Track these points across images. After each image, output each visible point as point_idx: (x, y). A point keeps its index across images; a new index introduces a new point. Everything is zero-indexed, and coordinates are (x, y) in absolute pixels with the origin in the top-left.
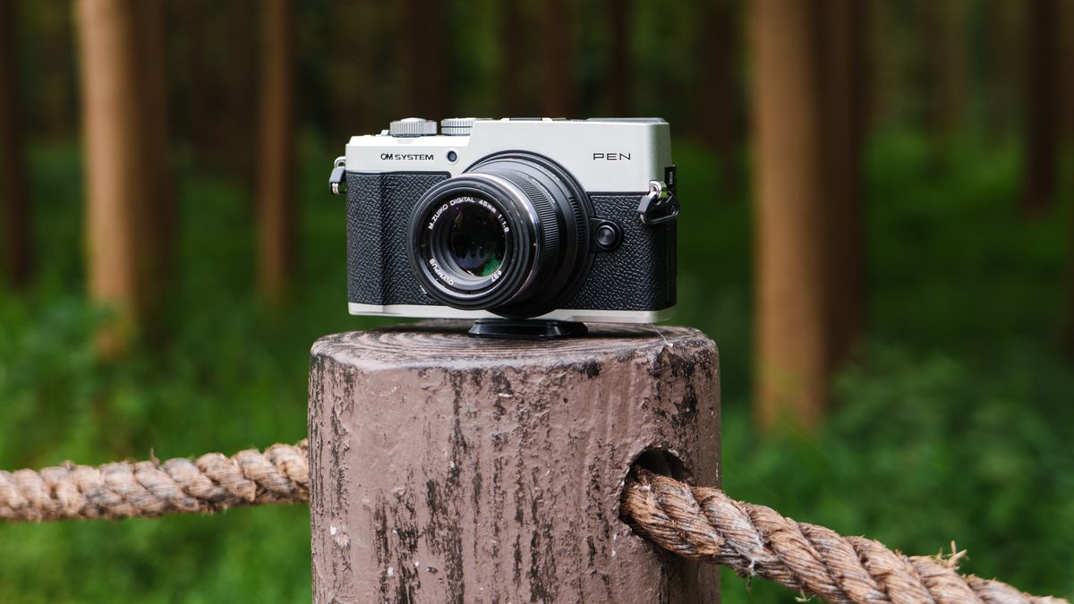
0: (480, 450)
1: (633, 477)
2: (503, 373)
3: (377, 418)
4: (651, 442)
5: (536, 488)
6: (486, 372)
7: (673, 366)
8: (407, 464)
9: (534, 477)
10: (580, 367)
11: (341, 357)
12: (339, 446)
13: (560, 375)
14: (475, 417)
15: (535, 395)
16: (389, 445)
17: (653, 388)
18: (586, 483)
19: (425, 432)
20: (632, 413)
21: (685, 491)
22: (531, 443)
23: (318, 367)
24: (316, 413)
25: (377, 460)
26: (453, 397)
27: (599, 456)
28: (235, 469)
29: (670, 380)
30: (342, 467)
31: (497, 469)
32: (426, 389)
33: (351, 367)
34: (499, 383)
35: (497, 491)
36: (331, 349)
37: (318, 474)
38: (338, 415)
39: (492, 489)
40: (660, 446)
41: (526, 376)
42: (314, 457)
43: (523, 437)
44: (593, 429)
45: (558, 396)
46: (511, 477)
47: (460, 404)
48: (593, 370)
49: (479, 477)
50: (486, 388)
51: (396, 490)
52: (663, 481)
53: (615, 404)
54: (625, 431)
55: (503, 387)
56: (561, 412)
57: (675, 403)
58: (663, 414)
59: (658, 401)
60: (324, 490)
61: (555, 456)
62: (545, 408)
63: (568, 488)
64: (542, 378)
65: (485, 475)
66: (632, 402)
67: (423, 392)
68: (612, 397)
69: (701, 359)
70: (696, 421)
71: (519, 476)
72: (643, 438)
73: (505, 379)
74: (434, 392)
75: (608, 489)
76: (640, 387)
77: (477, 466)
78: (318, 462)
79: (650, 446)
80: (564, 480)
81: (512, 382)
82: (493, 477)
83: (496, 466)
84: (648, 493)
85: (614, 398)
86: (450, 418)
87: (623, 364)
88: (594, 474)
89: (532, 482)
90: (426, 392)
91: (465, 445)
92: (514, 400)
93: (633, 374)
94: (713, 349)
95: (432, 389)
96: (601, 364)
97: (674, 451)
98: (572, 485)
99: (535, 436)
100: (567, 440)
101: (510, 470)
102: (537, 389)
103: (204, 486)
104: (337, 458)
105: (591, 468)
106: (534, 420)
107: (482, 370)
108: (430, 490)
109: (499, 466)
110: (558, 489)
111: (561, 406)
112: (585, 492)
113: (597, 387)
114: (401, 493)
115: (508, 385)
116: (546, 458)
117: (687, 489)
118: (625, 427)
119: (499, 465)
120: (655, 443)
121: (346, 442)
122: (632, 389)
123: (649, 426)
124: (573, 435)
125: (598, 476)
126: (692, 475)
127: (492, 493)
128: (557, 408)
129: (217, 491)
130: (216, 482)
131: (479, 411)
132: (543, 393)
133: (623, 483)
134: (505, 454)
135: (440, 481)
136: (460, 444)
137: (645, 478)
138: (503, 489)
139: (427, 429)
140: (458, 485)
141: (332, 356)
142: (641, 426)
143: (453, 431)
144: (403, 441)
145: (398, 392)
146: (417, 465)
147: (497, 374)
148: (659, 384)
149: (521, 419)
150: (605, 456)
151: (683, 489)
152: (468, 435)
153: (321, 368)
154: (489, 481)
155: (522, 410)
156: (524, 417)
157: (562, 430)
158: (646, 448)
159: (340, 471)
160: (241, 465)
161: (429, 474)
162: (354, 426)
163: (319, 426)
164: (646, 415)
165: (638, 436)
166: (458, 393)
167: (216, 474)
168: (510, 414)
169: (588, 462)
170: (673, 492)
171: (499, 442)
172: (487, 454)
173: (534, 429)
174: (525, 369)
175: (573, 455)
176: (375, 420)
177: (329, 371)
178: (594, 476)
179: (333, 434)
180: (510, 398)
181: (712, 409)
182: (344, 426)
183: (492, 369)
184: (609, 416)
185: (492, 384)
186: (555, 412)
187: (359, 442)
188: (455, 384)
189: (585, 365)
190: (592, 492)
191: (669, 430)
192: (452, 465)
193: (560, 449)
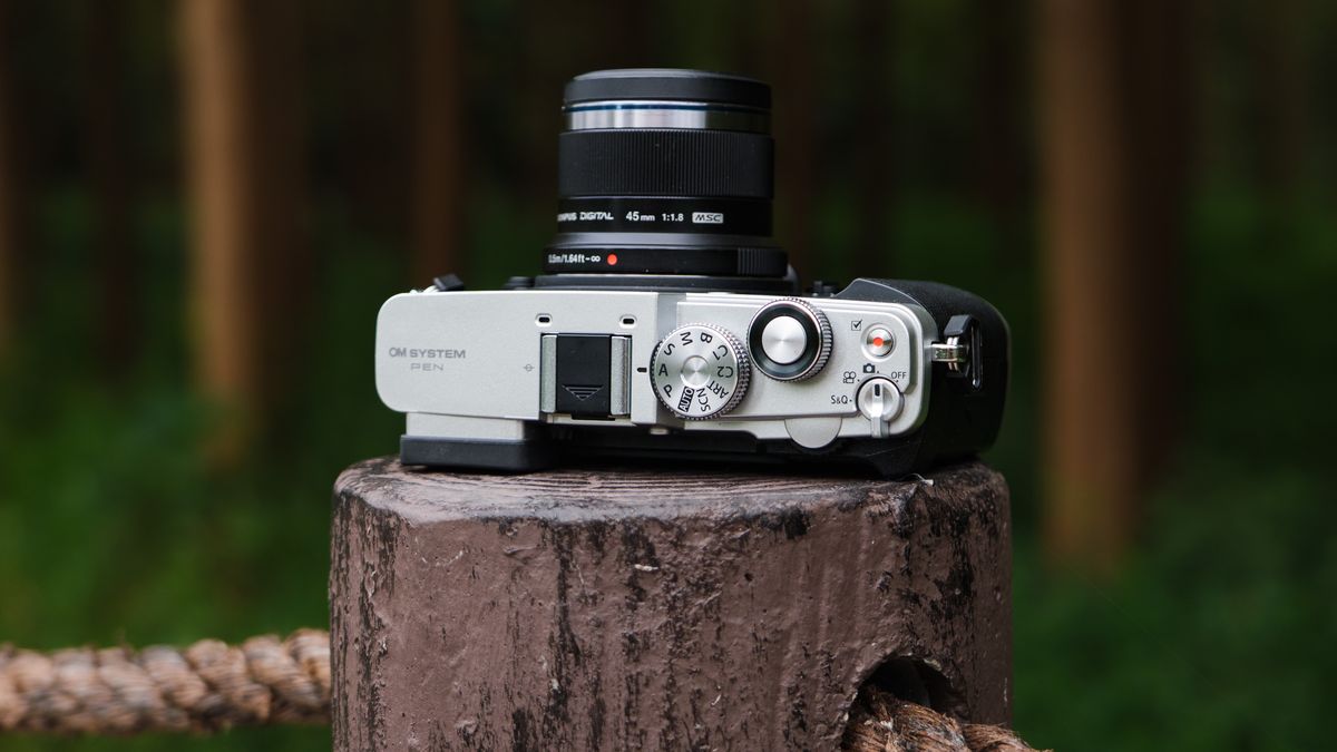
0: (603, 660)
1: (864, 706)
2: (641, 529)
3: (431, 602)
4: (894, 647)
5: (698, 726)
6: (614, 527)
7: (933, 518)
8: (480, 680)
9: (694, 707)
10: (773, 520)
11: (375, 498)
12: (371, 646)
13: (739, 534)
14: (595, 603)
15: (697, 568)
16: (451, 649)
17: (898, 555)
18: (783, 716)
19: (509, 627)
20: (862, 598)
21: (952, 732)
22: (688, 650)
23: (342, 513)
24: (339, 589)
25: (430, 674)
26: (557, 570)
27: (805, 672)
28: (238, 667)
29: (928, 541)
30: (376, 682)
31: (631, 693)
32: (512, 555)
33: (390, 516)
34: (636, 547)
35: (630, 730)
36: (362, 484)
37: (341, 692)
38: (370, 595)
39: (622, 726)
40: (910, 654)
41: (681, 535)
42: (336, 662)
43: (676, 639)
44: (795, 625)
45: (736, 569)
46: (655, 706)
47: (570, 581)
48: (795, 524)
49: (600, 707)
50: (613, 555)
51: (462, 723)
52: (915, 713)
53: (833, 583)
54: (851, 628)
55: (641, 553)
56: (740, 597)
57: (936, 582)
58: (915, 599)
59: (907, 578)
60: (350, 718)
61: (731, 672)
62: (713, 590)
63: (752, 726)
64: (708, 540)
65: (611, 703)
66: (862, 580)
67: (506, 561)
68: (828, 571)
69: (980, 506)
70: (971, 610)
71: (667, 706)
72: (881, 640)
73: (645, 540)
74: (526, 560)
75: (821, 727)
76: (877, 554)
77: (596, 686)
78: (341, 671)
79: (894, 653)
80: (746, 711)
81: (656, 545)
82: (623, 706)
83: (629, 688)
84: (889, 734)
85: (831, 574)
86: (551, 605)
87: (847, 515)
88: (797, 701)
89: (691, 715)
90: (513, 561)
91: (576, 651)
92: (659, 575)
93: (865, 532)
94: (1001, 489)
95: (522, 555)
96: (809, 515)
97: (934, 662)
98: (759, 721)
99: (696, 638)
100: (751, 645)
101: (653, 695)
102: (699, 557)
103: (193, 692)
104: (368, 667)
105: (792, 691)
106: (694, 610)
107: (605, 524)
108: (518, 727)
109: (634, 688)
110: (735, 727)
111: (740, 586)
112: (780, 732)
113: (803, 554)
114: (471, 731)
115: (651, 550)
116: (715, 675)
117: (954, 727)
118: (850, 622)
119: (634, 685)
120: (901, 649)
121: (382, 640)
122: (862, 557)
123: (889, 620)
124: (761, 635)
125: (804, 706)
126: (963, 700)
127: (622, 733)
128: (735, 590)
129: (214, 700)
130: (212, 686)
131: (602, 593)
132: (710, 565)
133: (846, 717)
134: (644, 668)
135: (535, 711)
136: (568, 649)
137: (883, 708)
138: (641, 726)
139: (513, 623)
140: (565, 719)
141: (362, 495)
142: (878, 619)
143: (557, 628)
144: (474, 642)
145: (465, 559)
146: (497, 682)
147: (632, 531)
148: (908, 550)
149: (672, 608)
150: (817, 672)
151: (948, 727)
152: (582, 634)
153: (346, 516)
154: (617, 714)
155: (673, 593)
156: (678, 605)
157: (742, 627)
158: (885, 657)
159: (373, 689)
160: (249, 660)
161: (516, 699)
162: (395, 615)
163: (343, 611)
164: (887, 602)
165: (872, 638)
166: (565, 563)
167: (212, 673)
168: (654, 600)
169: (787, 681)
170: (931, 733)
171: (635, 647)
172: (615, 666)
173: (694, 625)
174: (678, 523)
175: (760, 669)
176: (427, 606)
177: (357, 521)
178: (797, 706)
179: (362, 626)
180: (653, 572)
181: (997, 589)
182: (379, 614)
183: (623, 522)
184: (823, 603)
185: (623, 548)
186: (731, 598)
187: (402, 641)
188: (560, 547)
189: (783, 516)
190: (793, 733)
191: (926, 628)
192: (555, 685)
193: (738, 660)
